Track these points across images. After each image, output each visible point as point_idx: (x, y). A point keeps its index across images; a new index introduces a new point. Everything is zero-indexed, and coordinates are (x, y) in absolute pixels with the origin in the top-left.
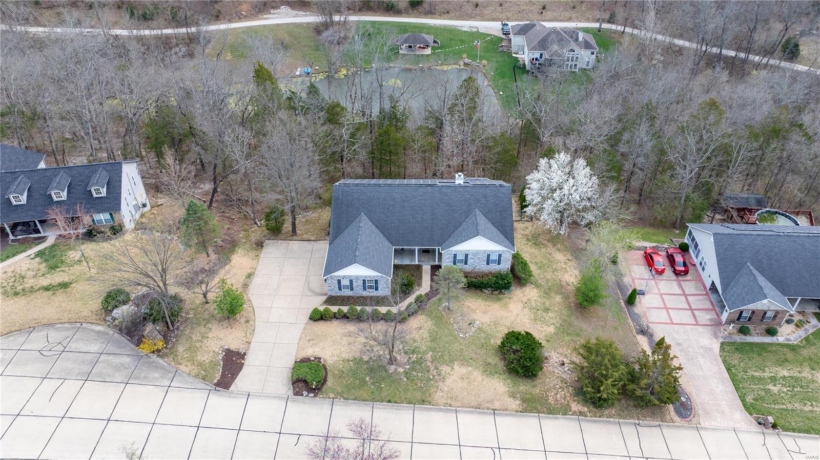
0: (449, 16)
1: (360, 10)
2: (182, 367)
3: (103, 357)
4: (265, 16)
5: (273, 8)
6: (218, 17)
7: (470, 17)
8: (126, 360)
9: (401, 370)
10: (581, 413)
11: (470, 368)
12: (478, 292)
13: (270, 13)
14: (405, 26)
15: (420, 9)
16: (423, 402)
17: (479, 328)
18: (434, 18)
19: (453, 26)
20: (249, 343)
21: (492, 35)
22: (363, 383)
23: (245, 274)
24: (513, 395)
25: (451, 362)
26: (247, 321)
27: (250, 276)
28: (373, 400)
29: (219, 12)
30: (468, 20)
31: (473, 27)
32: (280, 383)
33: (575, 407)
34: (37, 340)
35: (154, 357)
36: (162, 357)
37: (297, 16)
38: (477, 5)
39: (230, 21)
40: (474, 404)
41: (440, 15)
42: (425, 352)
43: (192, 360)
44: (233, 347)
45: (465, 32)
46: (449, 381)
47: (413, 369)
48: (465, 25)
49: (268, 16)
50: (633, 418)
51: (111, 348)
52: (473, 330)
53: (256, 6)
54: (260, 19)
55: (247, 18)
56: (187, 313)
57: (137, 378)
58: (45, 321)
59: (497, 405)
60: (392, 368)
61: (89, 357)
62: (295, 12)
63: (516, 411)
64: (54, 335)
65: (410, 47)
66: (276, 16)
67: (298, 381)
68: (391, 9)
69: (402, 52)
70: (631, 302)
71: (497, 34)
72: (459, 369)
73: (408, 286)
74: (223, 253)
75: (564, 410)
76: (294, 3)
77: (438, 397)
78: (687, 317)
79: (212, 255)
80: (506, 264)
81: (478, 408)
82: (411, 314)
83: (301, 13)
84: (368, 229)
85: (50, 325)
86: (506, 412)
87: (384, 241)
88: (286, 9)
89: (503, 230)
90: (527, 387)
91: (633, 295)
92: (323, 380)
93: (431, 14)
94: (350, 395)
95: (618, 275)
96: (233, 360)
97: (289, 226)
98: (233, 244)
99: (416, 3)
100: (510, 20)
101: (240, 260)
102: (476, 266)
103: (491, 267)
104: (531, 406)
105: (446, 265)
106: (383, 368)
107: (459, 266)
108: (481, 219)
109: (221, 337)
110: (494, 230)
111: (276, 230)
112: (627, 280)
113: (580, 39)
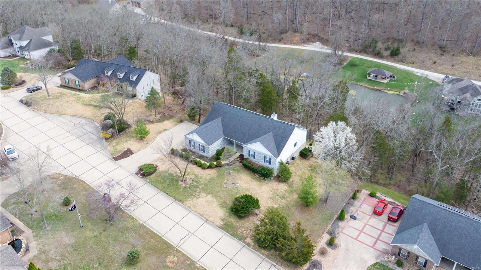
0: (413, 65)
1: (360, 52)
2: (109, 148)
3: (90, 134)
4: (305, 45)
5: (312, 42)
6: (280, 40)
7: (427, 69)
8: (95, 137)
9: (184, 185)
10: (248, 244)
11: (214, 200)
12: (253, 174)
13: (309, 44)
14: (380, 65)
15: (396, 58)
16: (180, 201)
17: (236, 188)
18: (403, 65)
19: (411, 71)
20: (139, 150)
21: (434, 81)
22: (164, 182)
23: (164, 128)
24: (222, 220)
25: (208, 193)
26: (147, 144)
27: (165, 130)
28: (162, 190)
29: (282, 39)
30: (425, 70)
31: (424, 74)
32: (135, 169)
33: (248, 240)
34: (77, 121)
35: (104, 140)
36: (106, 141)
37: (323, 48)
38: (435, 63)
39: (285, 44)
40: (201, 213)
41: (408, 63)
42: (201, 184)
43: (114, 147)
44: (131, 149)
45: (417, 76)
46: (200, 200)
47: (189, 188)
48: (419, 72)
49: (307, 45)
50: (275, 262)
51: (95, 132)
52: (233, 186)
53: (303, 39)
54: (303, 46)
55: (295, 44)
56: (128, 132)
57: (92, 144)
58: (85, 116)
59: (211, 219)
60: (180, 183)
61: (85, 132)
62: (323, 46)
63: (217, 226)
64: (83, 121)
65: (376, 76)
66: (311, 46)
67: (141, 170)
68: (378, 55)
69: (369, 78)
70: (341, 218)
71: (439, 81)
72: (209, 198)
73: (218, 155)
74: (164, 118)
75: (241, 238)
76: (325, 42)
77: (189, 203)
78: (370, 241)
79: (158, 117)
80: (275, 166)
81: (201, 215)
82: (210, 167)
83: (326, 47)
84: (217, 124)
85: (85, 118)
86: (212, 223)
87: (221, 132)
88: (318, 44)
89: (279, 148)
90: (233, 220)
91: (347, 216)
92: (150, 174)
93: (402, 61)
94: (154, 184)
95: (349, 204)
96: (128, 153)
97: (197, 118)
98: (171, 117)
99: (394, 54)
100: (451, 75)
101: (167, 123)
102: (259, 161)
103: (266, 165)
104: (226, 228)
105: (246, 155)
106: (177, 181)
107: (251, 158)
108: (269, 137)
109: (132, 144)
110: (273, 144)
111: (192, 118)
112: (352, 209)
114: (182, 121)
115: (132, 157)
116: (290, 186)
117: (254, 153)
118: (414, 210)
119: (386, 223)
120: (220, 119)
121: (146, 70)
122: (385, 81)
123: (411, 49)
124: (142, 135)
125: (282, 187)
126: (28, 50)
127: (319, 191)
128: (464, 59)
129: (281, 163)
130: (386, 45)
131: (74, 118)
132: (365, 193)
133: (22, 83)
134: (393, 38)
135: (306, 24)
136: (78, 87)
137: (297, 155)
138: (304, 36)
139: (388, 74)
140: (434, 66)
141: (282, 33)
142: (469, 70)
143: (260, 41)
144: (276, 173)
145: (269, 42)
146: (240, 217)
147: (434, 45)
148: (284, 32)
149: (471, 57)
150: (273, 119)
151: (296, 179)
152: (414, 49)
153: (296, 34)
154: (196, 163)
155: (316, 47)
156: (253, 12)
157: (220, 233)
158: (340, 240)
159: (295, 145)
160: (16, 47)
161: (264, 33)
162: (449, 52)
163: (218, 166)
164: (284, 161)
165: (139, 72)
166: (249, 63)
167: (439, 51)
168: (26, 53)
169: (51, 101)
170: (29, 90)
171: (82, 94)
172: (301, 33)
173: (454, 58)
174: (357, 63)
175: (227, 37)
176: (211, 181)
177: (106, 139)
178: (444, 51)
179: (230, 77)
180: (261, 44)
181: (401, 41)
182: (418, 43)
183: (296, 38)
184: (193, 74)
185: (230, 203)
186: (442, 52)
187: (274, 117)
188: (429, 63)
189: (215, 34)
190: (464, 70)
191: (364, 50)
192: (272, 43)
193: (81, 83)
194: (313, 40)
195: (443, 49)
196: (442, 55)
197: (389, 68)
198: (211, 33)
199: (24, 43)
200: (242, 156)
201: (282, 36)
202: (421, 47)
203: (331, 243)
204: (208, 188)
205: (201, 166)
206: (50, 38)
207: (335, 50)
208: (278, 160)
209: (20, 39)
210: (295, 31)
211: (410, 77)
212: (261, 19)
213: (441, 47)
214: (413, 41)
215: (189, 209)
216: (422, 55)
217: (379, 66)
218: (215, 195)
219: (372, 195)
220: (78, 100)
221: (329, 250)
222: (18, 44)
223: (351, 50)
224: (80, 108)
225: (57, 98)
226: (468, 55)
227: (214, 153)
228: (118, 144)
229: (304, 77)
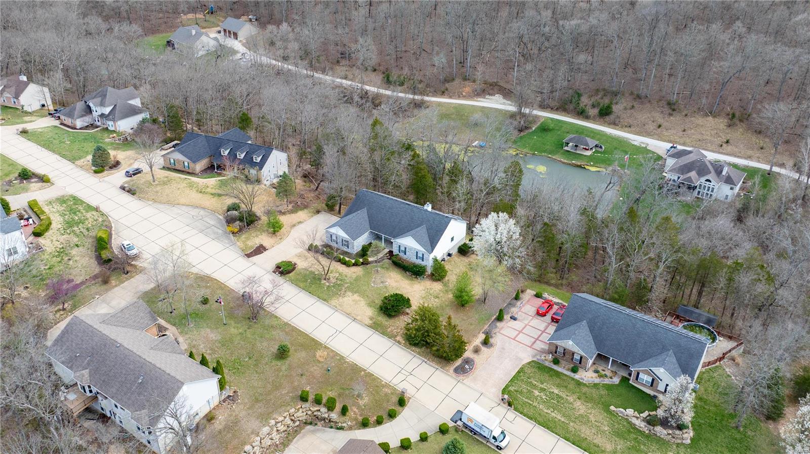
0: (630, 129)
1: (557, 109)
2: (238, 243)
3: (213, 227)
4: (479, 99)
5: (489, 94)
6: (443, 92)
7: (648, 134)
8: (220, 232)
9: (327, 284)
10: (399, 342)
11: (362, 299)
12: (404, 272)
13: (485, 98)
14: (583, 130)
15: (607, 119)
16: (325, 300)
17: (386, 287)
18: (615, 129)
19: (626, 138)
20: (273, 246)
21: (655, 153)
22: (306, 281)
23: (299, 220)
24: (371, 319)
25: (354, 292)
26: (281, 239)
27: (300, 222)
28: (303, 289)
29: (447, 90)
30: (645, 137)
31: (643, 143)
32: (272, 266)
33: (398, 338)
34: (194, 212)
35: (231, 235)
36: (234, 236)
37: (504, 104)
38: (660, 126)
39: (451, 97)
40: (348, 312)
41: (622, 127)
42: (347, 283)
43: (244, 242)
44: (264, 245)
45: (633, 145)
46: (346, 299)
47: (333, 286)
48: (637, 140)
49: (482, 99)
50: (426, 358)
51: (218, 225)
52: (381, 285)
53: (476, 91)
54: (477, 101)
55: (465, 97)
56: (258, 225)
57: (218, 239)
58: (203, 206)
59: (359, 318)
60: (323, 282)
61: (207, 225)
62: (505, 101)
63: (366, 325)
64: (202, 212)
65: (576, 146)
66: (488, 100)
67: (278, 267)
68: (581, 114)
69: (566, 148)
70: (500, 318)
71: (662, 153)
72: (356, 297)
73: (364, 252)
74: (296, 208)
75: (391, 336)
76: (507, 93)
77: (334, 302)
78: (529, 341)
79: (290, 207)
80: (429, 263)
81: (348, 315)
82: (355, 265)
83: (509, 102)
84: (362, 215)
85: (204, 208)
86: (361, 322)
87: (368, 226)
88: (498, 97)
89: (433, 241)
90: (383, 319)
91: (507, 317)
92: (289, 272)
93: (614, 124)
94: (296, 283)
95: (510, 305)
96: (260, 250)
97: (337, 208)
98: (305, 207)
99: (605, 113)
100: (680, 144)
101: (302, 215)
102: (411, 258)
103: (419, 262)
104: (375, 326)
105: (395, 251)
106: (320, 279)
107: (402, 254)
108: (422, 230)
109: (263, 239)
110: (426, 239)
111: (330, 208)
112: (514, 310)
113: (724, 173)
114: (318, 212)
115: (265, 253)
116: (445, 285)
117: (405, 248)
118: (575, 307)
119: (549, 324)
120: (365, 210)
121: (273, 149)
122: (588, 153)
123: (629, 107)
124: (275, 229)
125: (437, 286)
126: (114, 120)
127: (477, 291)
128: (700, 120)
129: (435, 260)
130: (593, 99)
131: (190, 209)
132: (530, 293)
133: (117, 164)
134: (604, 90)
135: (480, 68)
136: (187, 169)
137: (455, 252)
138: (478, 86)
139: (592, 142)
140: (658, 131)
141: (446, 81)
142: (705, 137)
143: (414, 94)
144: (429, 271)
145: (428, 95)
146: (390, 316)
147: (660, 100)
148: (449, 80)
149: (710, 118)
150: (427, 210)
151: (452, 277)
152: (633, 107)
153: (467, 83)
154: (340, 261)
155: (496, 103)
156: (403, 49)
157: (369, 332)
158: (496, 340)
159: (452, 239)
160: (95, 114)
161: (421, 82)
162: (680, 111)
163: (366, 263)
164: (439, 258)
165: (264, 151)
166: (400, 130)
167: (667, 110)
168: (111, 123)
169: (158, 188)
170: (128, 174)
171: (194, 179)
172: (474, 81)
173: (687, 120)
174: (552, 126)
175: (367, 87)
176: (357, 279)
177: (233, 233)
178: (674, 110)
179: (377, 156)
180: (416, 97)
181: (615, 94)
182: (639, 97)
183: (467, 89)
184: (330, 155)
185: (379, 302)
186: (670, 111)
187: (428, 207)
188: (651, 127)
189: (349, 83)
190: (699, 137)
191: (562, 108)
192: (432, 96)
193: (192, 165)
194: (491, 92)
195: (672, 107)
196: (670, 115)
197: (594, 134)
198: (345, 81)
199: (107, 110)
200: (391, 252)
201: (447, 85)
202: (642, 103)
203: (486, 343)
204: (355, 287)
205: (345, 263)
206: (137, 102)
207: (520, 107)
208: (432, 256)
209: (102, 104)
210: (465, 79)
211: (622, 145)
212: (417, 59)
213: (669, 104)
214: (632, 93)
215: (335, 308)
216: (643, 115)
217: (581, 131)
218: (362, 294)
219: (538, 296)
220: (191, 186)
221: (483, 349)
222: (97, 110)
223: (543, 107)
224: (194, 196)
225: (164, 183)
226: (707, 115)
227: (360, 248)
228: (248, 239)
229: (476, 146)
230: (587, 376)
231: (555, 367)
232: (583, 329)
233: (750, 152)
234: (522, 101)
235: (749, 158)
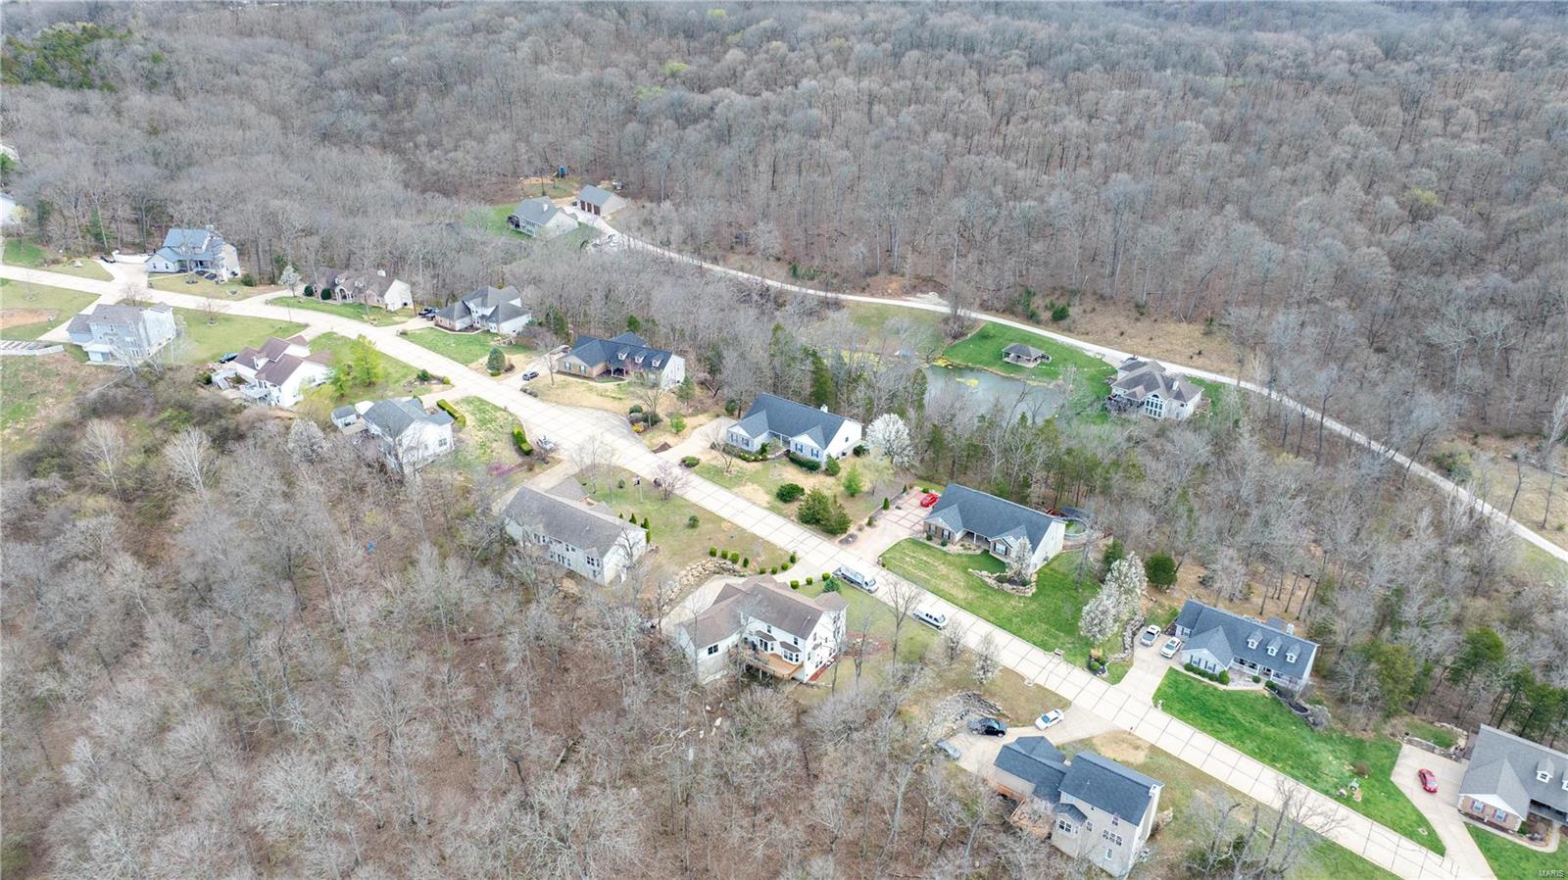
1: (1004, 311)
2: (644, 441)
3: (619, 427)
4: (907, 298)
5: (920, 292)
6: (864, 289)
7: (1108, 344)
8: (626, 431)
9: (729, 476)
10: (792, 520)
11: (761, 488)
12: (799, 467)
13: (914, 297)
15: (1064, 323)
16: (727, 488)
17: (782, 479)
18: (1069, 337)
19: (1080, 348)
20: (677, 445)
22: (709, 473)
24: (769, 503)
25: (754, 483)
26: (684, 438)
27: (701, 424)
28: (707, 479)
29: (868, 286)
30: (1103, 346)
31: (1099, 354)
32: (678, 460)
33: (792, 518)
34: (599, 413)
36: (639, 435)
37: (939, 304)
38: (1122, 334)
39: (872, 295)
40: (748, 498)
41: (1077, 334)
42: (747, 475)
43: (649, 440)
44: (669, 443)
45: (1086, 356)
46: (746, 488)
47: (735, 477)
48: (1091, 349)
49: (912, 299)
50: (816, 532)
51: (623, 426)
52: (779, 477)
53: (904, 287)
54: (903, 300)
55: (891, 296)
56: (661, 425)
57: (626, 437)
59: (757, 502)
60: (726, 474)
61: (612, 425)
62: (938, 300)
63: (764, 507)
64: (605, 414)
65: (1018, 357)
66: (919, 299)
67: (684, 461)
68: (1032, 318)
69: (1006, 359)
70: (886, 507)
71: (1117, 365)
72: (755, 486)
73: (763, 449)
74: (696, 412)
75: (785, 516)
76: (940, 289)
77: (736, 490)
78: (909, 524)
79: (690, 411)
80: (823, 460)
81: (749, 500)
82: (755, 460)
83: (945, 302)
84: (761, 417)
85: (606, 410)
86: (759, 505)
87: (766, 425)
88: (933, 296)
89: (827, 439)
90: (780, 504)
91: (892, 507)
92: (694, 465)
93: (1069, 331)
94: (700, 474)
95: (898, 497)
96: (665, 447)
97: (736, 413)
98: (705, 411)
99: (1059, 316)
100: (1144, 356)
101: (702, 418)
102: (806, 455)
103: (814, 458)
104: (772, 509)
105: (792, 449)
106: (722, 472)
107: (798, 452)
108: (818, 430)
109: (669, 439)
110: (821, 437)
111: (730, 412)
112: (899, 502)
113: (1175, 388)
114: (718, 416)
115: (670, 450)
116: (838, 479)
117: (802, 446)
118: (950, 494)
119: (929, 512)
120: (764, 412)
121: (671, 354)
122: (1032, 365)
123: (1089, 309)
124: (678, 429)
125: (830, 480)
126: (497, 322)
127: (866, 486)
128: (1172, 327)
129: (829, 457)
130: (1048, 301)
131: (592, 411)
132: (918, 489)
133: (511, 368)
134: (1062, 288)
135: (911, 258)
136: (583, 373)
137: (850, 452)
138: (906, 281)
139: (1035, 352)
140: (1119, 339)
141: (869, 274)
142: (1175, 347)
143: (827, 291)
144: (824, 467)
145: (844, 293)
146: (785, 501)
147: (1128, 302)
148: (871, 273)
149: (1184, 325)
150: (822, 412)
151: (843, 474)
152: (1094, 309)
153: (893, 277)
154: (740, 457)
155: (930, 303)
156: (816, 232)
157: (766, 513)
158: (880, 523)
159: (847, 440)
160: (475, 316)
161: (836, 275)
162: (1149, 315)
163: (765, 459)
164: (834, 456)
165: (663, 356)
166: (805, 335)
167: (1135, 314)
168: (494, 325)
169: (559, 391)
170: (526, 378)
171: (591, 383)
172: (903, 276)
173: (1156, 326)
174: (992, 333)
175: (769, 282)
176: (756, 472)
177: (638, 433)
178: (1142, 314)
179: (777, 362)
180: (829, 295)
181: (1074, 293)
182: (1102, 297)
183: (894, 285)
184: (730, 358)
185: (776, 490)
186: (1138, 315)
187: (825, 409)
188: (1112, 334)
189: (746, 275)
190: (1169, 347)
191: (1009, 310)
192: (850, 294)
193: (589, 369)
194: (924, 289)
195: (1141, 310)
196: (1138, 320)
197: (1041, 342)
198: (740, 274)
199: (488, 312)
200: (788, 451)
201: (869, 280)
202: (1105, 305)
203: (870, 524)
204: (754, 479)
205: (745, 459)
206: (517, 302)
207: (955, 307)
208: (826, 452)
209: (484, 305)
210: (892, 272)
211: (1073, 355)
212: (832, 246)
213: (1137, 306)
214: (1095, 293)
215: (736, 494)
216: (1104, 320)
217: (1028, 339)
218: (761, 485)
219: (925, 491)
220: (590, 389)
221: (866, 528)
222: (478, 311)
223: (985, 307)
224: (595, 399)
225: (564, 387)
226: (1180, 321)
227: (759, 447)
228: (652, 438)
229: (898, 356)
230: (954, 548)
231: (928, 543)
232: (953, 511)
233: (1224, 366)
234: (957, 300)
235: (1221, 372)
